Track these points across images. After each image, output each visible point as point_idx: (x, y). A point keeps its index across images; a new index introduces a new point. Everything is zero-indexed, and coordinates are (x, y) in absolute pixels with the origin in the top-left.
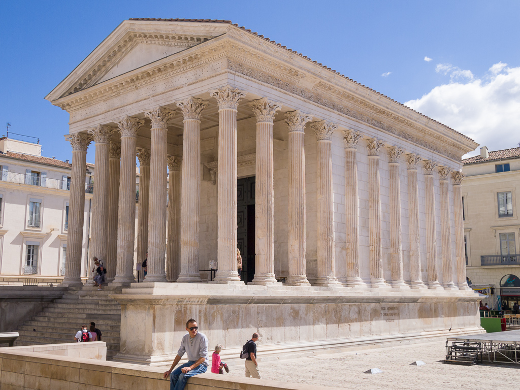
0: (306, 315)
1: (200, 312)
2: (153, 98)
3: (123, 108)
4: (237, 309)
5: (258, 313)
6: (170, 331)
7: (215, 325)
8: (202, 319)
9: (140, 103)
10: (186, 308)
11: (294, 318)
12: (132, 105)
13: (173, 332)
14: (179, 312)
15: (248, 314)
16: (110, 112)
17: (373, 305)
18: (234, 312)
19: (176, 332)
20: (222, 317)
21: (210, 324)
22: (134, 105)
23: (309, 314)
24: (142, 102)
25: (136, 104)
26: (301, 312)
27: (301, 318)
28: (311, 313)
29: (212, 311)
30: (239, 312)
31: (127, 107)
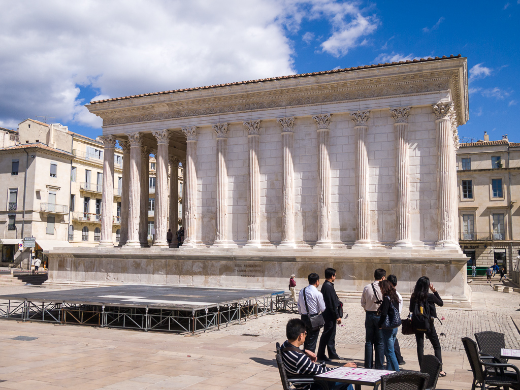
0: (147, 266)
1: (71, 261)
4: (93, 261)
5: (108, 264)
6: (56, 270)
7: (79, 269)
8: (73, 265)
10: (64, 259)
11: (136, 268)
13: (57, 271)
14: (61, 261)
15: (100, 264)
17: (224, 262)
18: (91, 262)
19: (59, 271)
20: (84, 264)
21: (77, 268)
23: (149, 266)
26: (142, 265)
27: (142, 268)
28: (152, 266)
29: (78, 261)
30: (95, 262)
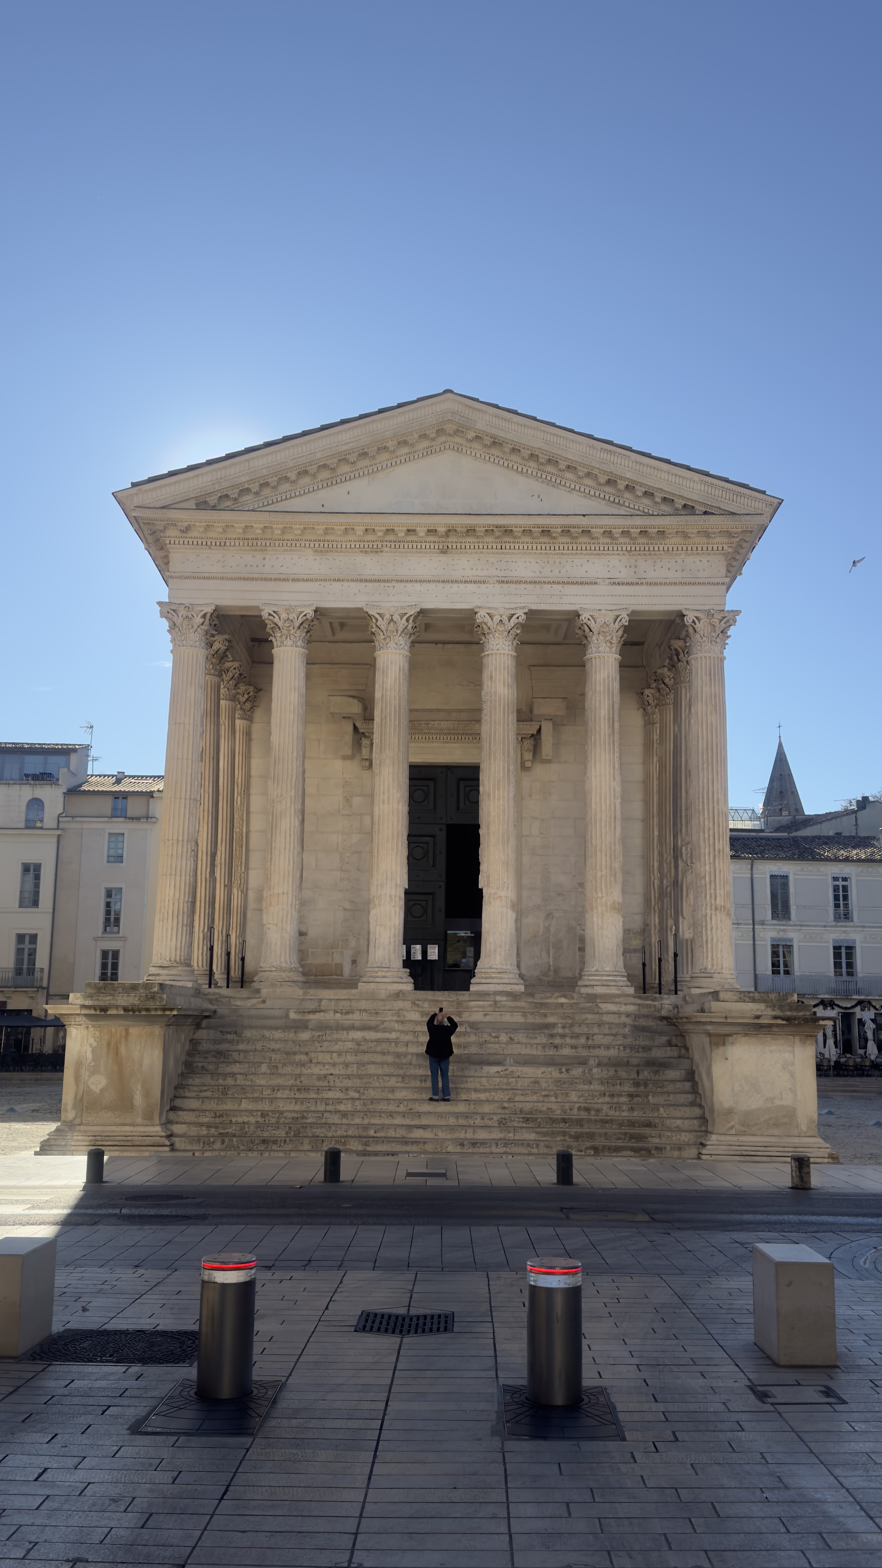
2: (498, 586)
3: (394, 584)
9: (455, 586)
12: (425, 585)
16: (346, 584)
22: (432, 586)
24: (462, 586)
25: (440, 585)
31: (409, 585)
